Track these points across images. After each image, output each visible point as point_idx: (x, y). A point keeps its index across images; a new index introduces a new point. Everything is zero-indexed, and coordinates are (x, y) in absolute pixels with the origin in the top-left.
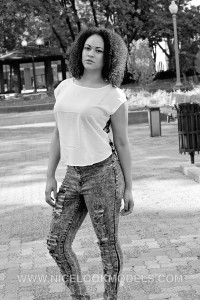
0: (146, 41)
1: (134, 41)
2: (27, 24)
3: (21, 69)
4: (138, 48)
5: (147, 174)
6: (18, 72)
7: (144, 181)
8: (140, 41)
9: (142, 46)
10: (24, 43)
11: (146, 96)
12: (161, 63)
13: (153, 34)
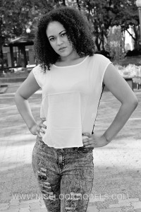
0: (119, 27)
1: (110, 28)
2: (30, 16)
3: (27, 50)
4: (113, 32)
5: (126, 133)
6: (24, 52)
7: (123, 140)
8: (115, 27)
9: (116, 31)
10: (28, 31)
11: (120, 69)
12: (128, 45)
13: (123, 22)
